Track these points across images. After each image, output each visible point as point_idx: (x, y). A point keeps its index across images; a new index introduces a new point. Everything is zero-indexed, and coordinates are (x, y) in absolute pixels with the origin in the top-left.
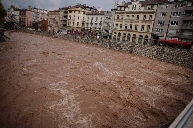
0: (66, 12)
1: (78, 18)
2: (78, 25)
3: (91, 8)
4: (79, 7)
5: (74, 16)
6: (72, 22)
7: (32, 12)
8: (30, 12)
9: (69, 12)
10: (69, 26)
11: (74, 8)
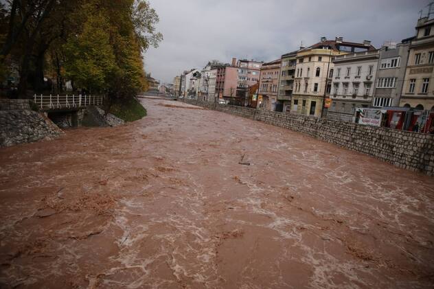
0: (293, 62)
1: (318, 74)
2: (316, 89)
3: (353, 46)
4: (321, 47)
5: (309, 69)
6: (303, 82)
7: (236, 69)
8: (233, 68)
9: (298, 61)
10: (297, 93)
11: (310, 50)
